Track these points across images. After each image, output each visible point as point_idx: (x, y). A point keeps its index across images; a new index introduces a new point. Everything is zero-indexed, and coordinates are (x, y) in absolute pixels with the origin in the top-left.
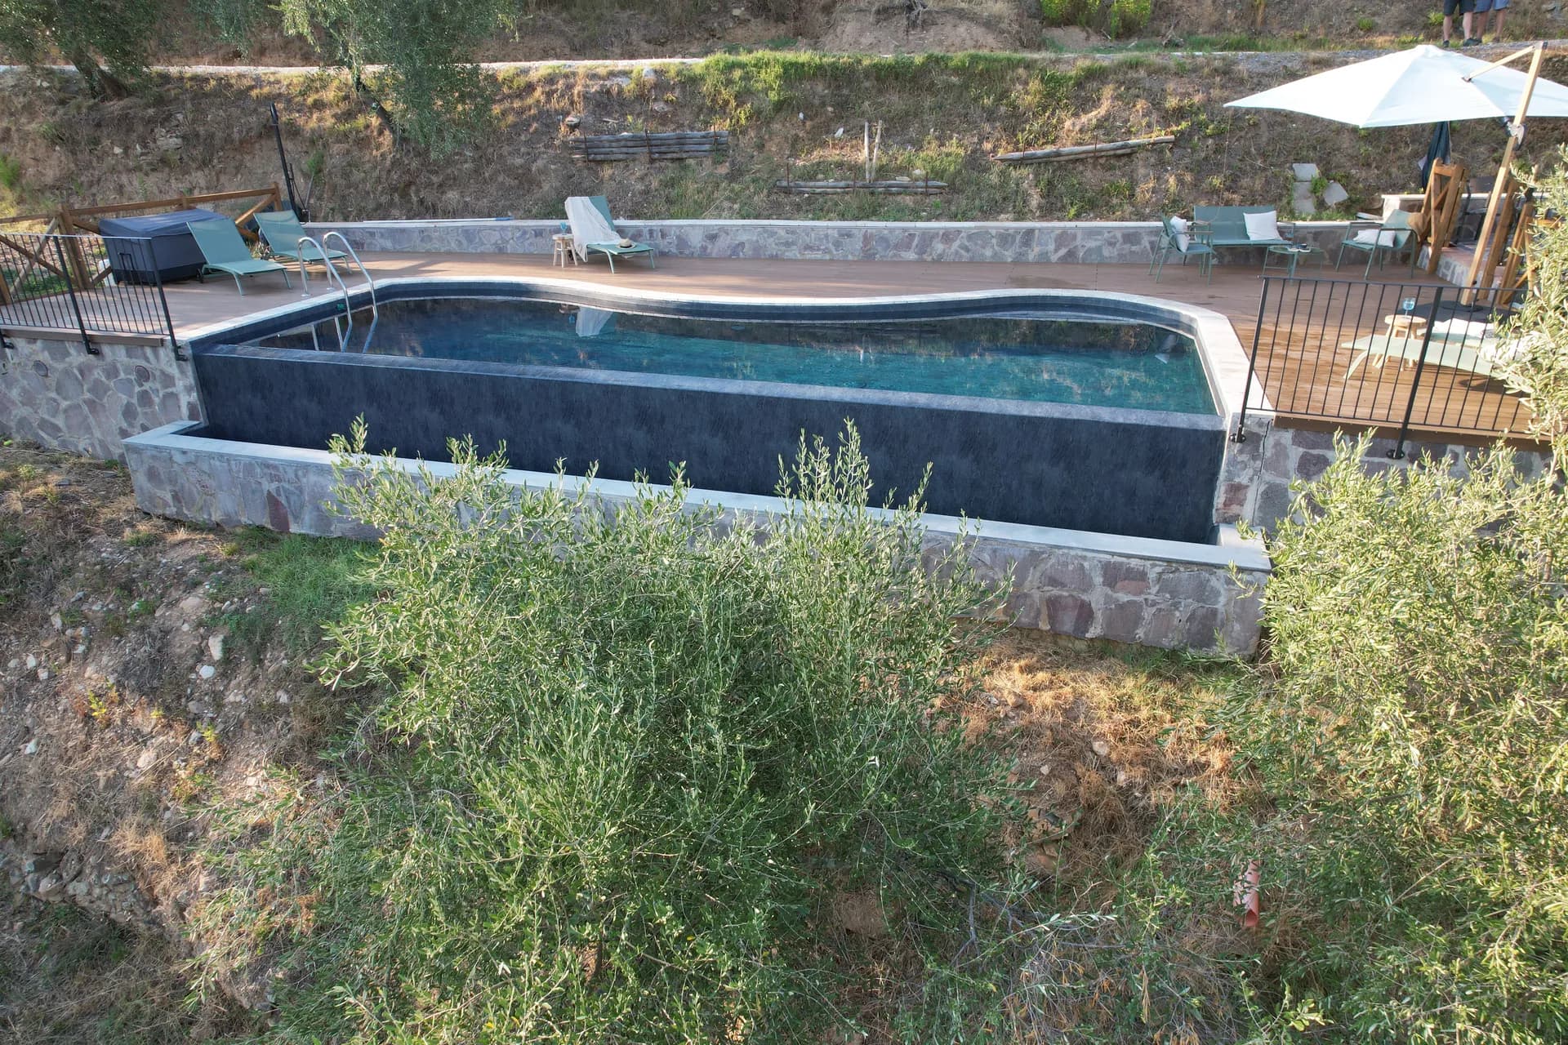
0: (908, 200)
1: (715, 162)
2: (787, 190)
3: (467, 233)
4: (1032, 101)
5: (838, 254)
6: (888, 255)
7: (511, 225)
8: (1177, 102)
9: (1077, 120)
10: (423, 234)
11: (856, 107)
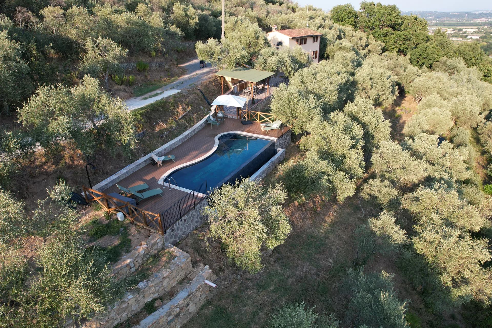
0: (175, 131)
1: (146, 137)
2: (162, 137)
3: (127, 172)
4: (172, 108)
5: (179, 144)
6: (184, 141)
7: (135, 165)
8: (186, 102)
9: (180, 109)
10: (118, 178)
11: (151, 118)
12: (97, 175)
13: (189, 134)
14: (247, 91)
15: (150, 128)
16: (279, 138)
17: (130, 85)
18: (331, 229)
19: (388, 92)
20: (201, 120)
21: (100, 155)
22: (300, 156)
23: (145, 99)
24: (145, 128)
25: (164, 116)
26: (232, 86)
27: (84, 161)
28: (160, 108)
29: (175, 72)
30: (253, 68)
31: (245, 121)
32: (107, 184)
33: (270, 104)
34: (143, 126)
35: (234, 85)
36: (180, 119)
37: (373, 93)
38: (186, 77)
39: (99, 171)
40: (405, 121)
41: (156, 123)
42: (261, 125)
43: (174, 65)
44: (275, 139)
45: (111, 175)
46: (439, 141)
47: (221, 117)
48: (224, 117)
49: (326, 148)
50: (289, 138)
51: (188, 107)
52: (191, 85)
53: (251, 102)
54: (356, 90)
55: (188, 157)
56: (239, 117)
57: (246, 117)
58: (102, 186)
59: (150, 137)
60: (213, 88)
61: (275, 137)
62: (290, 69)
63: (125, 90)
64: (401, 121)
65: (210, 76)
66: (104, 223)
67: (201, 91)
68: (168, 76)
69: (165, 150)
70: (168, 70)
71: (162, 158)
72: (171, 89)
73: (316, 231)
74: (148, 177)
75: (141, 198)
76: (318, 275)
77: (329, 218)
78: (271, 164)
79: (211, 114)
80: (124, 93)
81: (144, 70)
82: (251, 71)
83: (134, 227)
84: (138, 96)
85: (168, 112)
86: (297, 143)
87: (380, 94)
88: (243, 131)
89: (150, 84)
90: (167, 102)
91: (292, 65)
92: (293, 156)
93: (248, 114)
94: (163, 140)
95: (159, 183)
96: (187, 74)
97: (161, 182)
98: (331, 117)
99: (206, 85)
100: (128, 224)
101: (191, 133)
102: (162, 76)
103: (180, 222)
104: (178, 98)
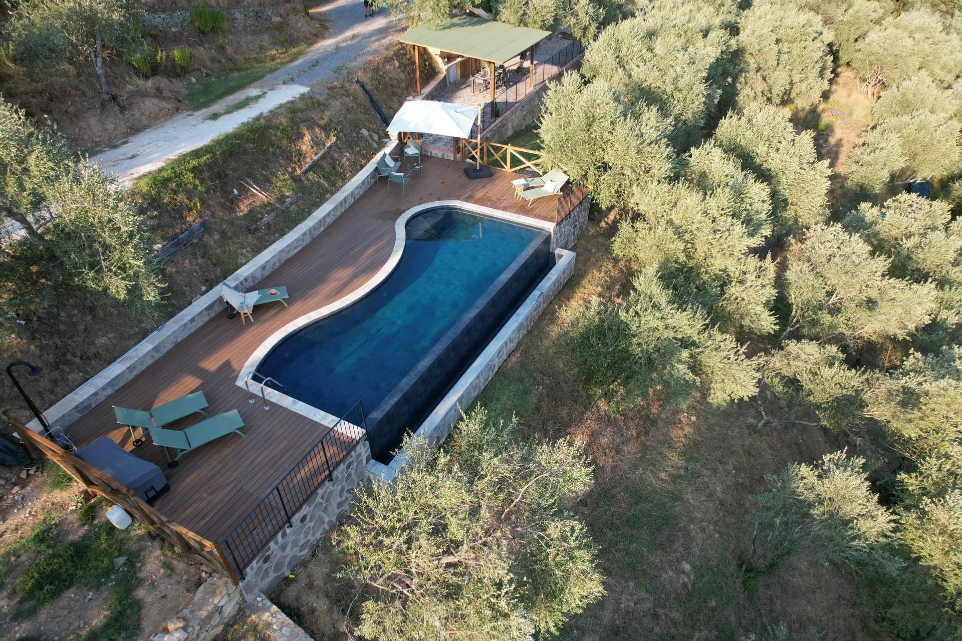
0: (294, 207)
1: (210, 235)
2: (257, 229)
3: (156, 349)
4: (284, 142)
5: (304, 244)
6: (317, 233)
7: (177, 327)
8: (322, 122)
9: (306, 144)
10: (130, 369)
11: (226, 175)
12: (65, 368)
13: (328, 215)
14: (479, 79)
15: (223, 206)
16: (559, 224)
17: (178, 75)
18: (686, 468)
19: (813, 74)
20: (362, 167)
21: (75, 306)
22: (610, 266)
23: (215, 116)
24: (209, 207)
25: (263, 169)
26: (442, 66)
27: (19, 335)
28: (251, 145)
29: (298, 31)
30: (495, 20)
31: (475, 169)
32: (96, 394)
33: (537, 127)
34: (202, 204)
35: (448, 62)
36: (306, 172)
37: (779, 80)
38: (327, 44)
39: (74, 355)
40: (841, 140)
41: (239, 191)
42: (516, 182)
43: (295, 11)
44: (549, 227)
45: (110, 363)
46: (950, 217)
47: (413, 158)
48: (423, 157)
49: (682, 258)
50: (584, 216)
51: (328, 137)
52: (338, 70)
53: (489, 109)
54: (742, 71)
55: (325, 289)
56: (459, 156)
57: (478, 157)
58: (82, 403)
59: (223, 234)
60: (394, 75)
61: (551, 220)
62: (586, 20)
63: (158, 93)
64: (832, 141)
65: (386, 41)
66: (71, 537)
67: (363, 87)
68: (282, 44)
69: (263, 267)
70: (280, 28)
71: (254, 297)
72: (285, 83)
73: (650, 477)
74: (212, 364)
75: (182, 450)
76: (656, 616)
77: (680, 432)
78: (541, 299)
79: (388, 150)
80: (156, 101)
81: (215, 31)
82: (491, 28)
83: (158, 552)
84: (197, 108)
85: (273, 154)
86: (603, 224)
87: (796, 78)
88: (467, 199)
89: (232, 70)
90: (269, 127)
91: (591, 11)
92: (594, 264)
93: (482, 149)
94: (260, 237)
95: (240, 383)
96: (331, 36)
97: (244, 380)
98: (692, 161)
99: (376, 69)
100: (141, 538)
101: (335, 209)
102: (264, 44)
103: (288, 531)
104: (302, 111)
